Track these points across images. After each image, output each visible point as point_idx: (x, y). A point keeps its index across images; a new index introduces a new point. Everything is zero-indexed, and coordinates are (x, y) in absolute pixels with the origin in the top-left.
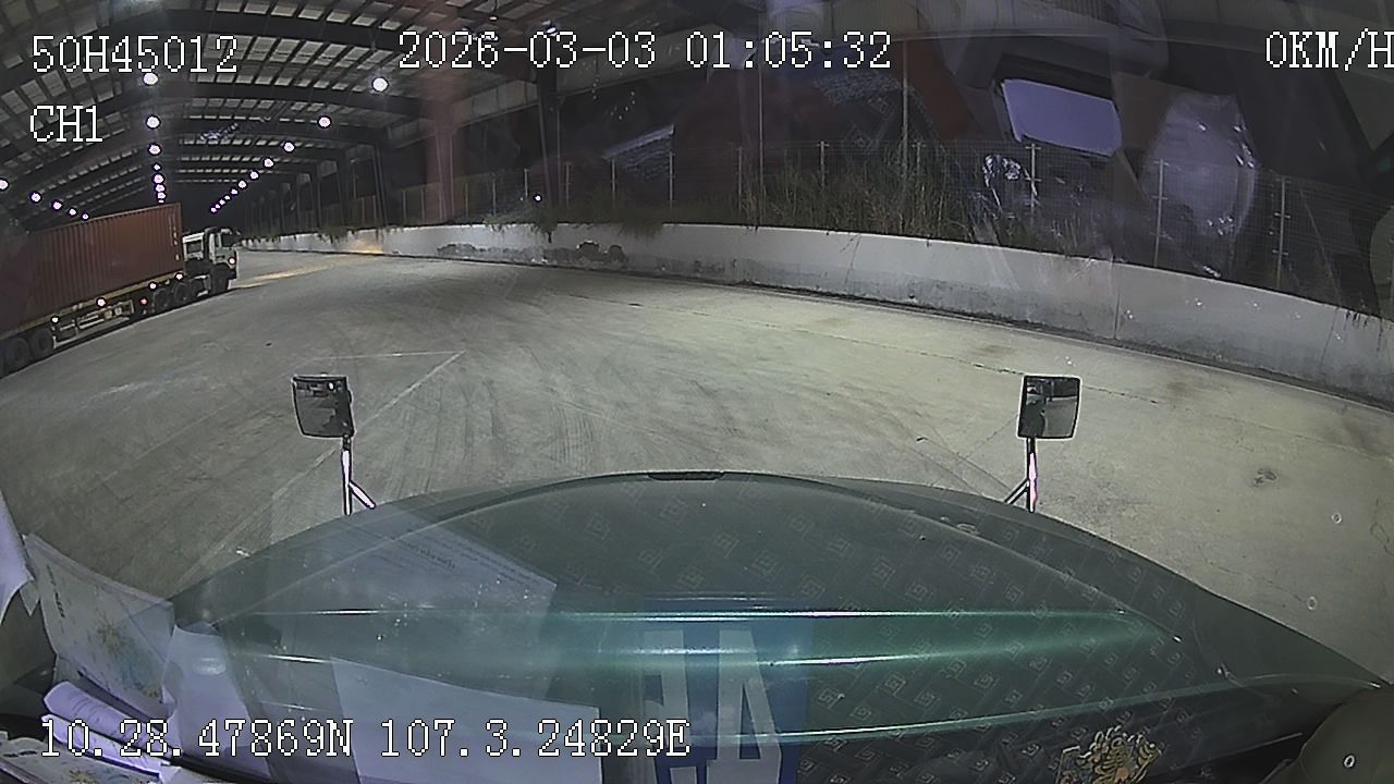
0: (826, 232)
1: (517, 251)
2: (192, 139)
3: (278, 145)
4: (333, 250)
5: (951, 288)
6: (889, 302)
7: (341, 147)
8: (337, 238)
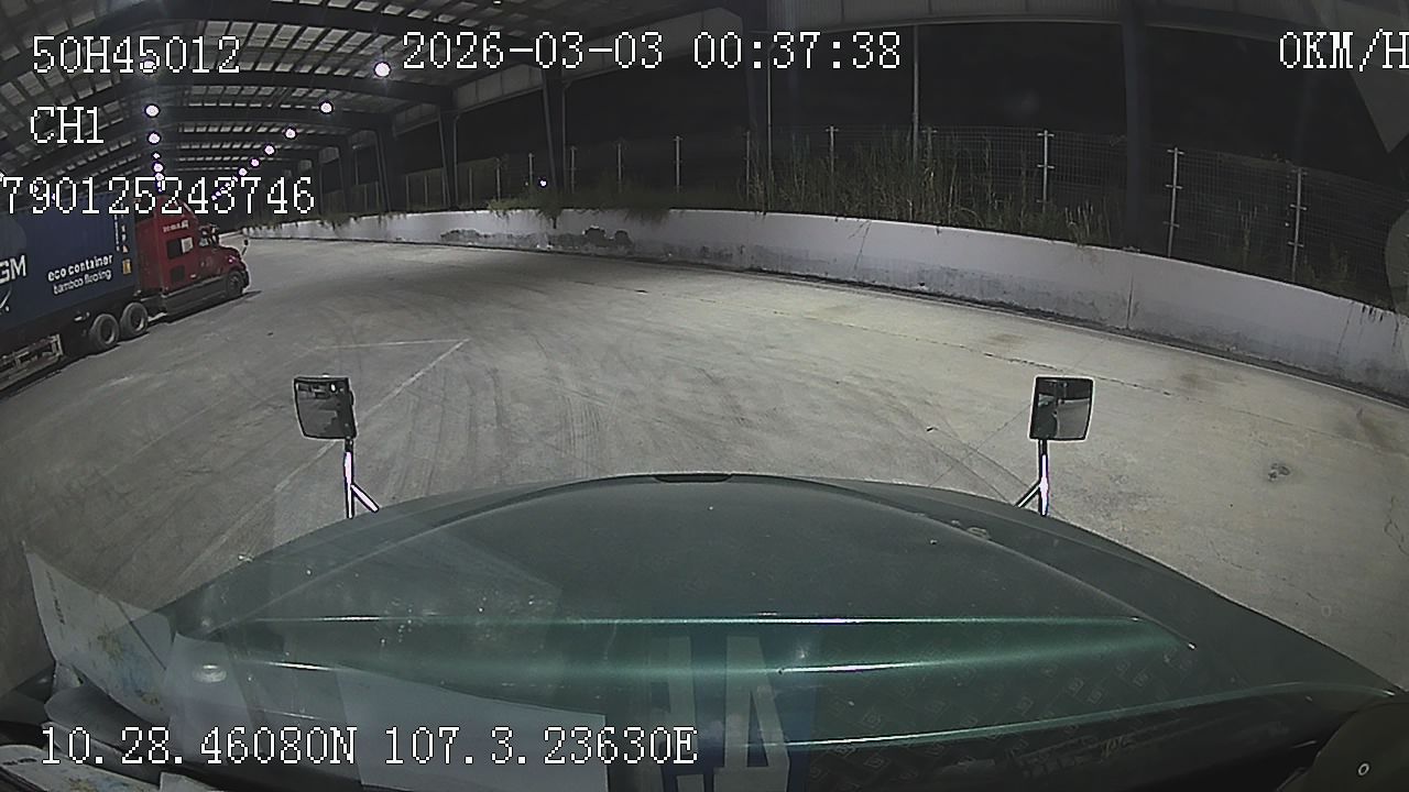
0: (834, 218)
1: (521, 238)
2: (191, 127)
3: (279, 132)
4: (334, 237)
5: (962, 276)
6: (898, 289)
7: (343, 133)
8: (339, 225)
